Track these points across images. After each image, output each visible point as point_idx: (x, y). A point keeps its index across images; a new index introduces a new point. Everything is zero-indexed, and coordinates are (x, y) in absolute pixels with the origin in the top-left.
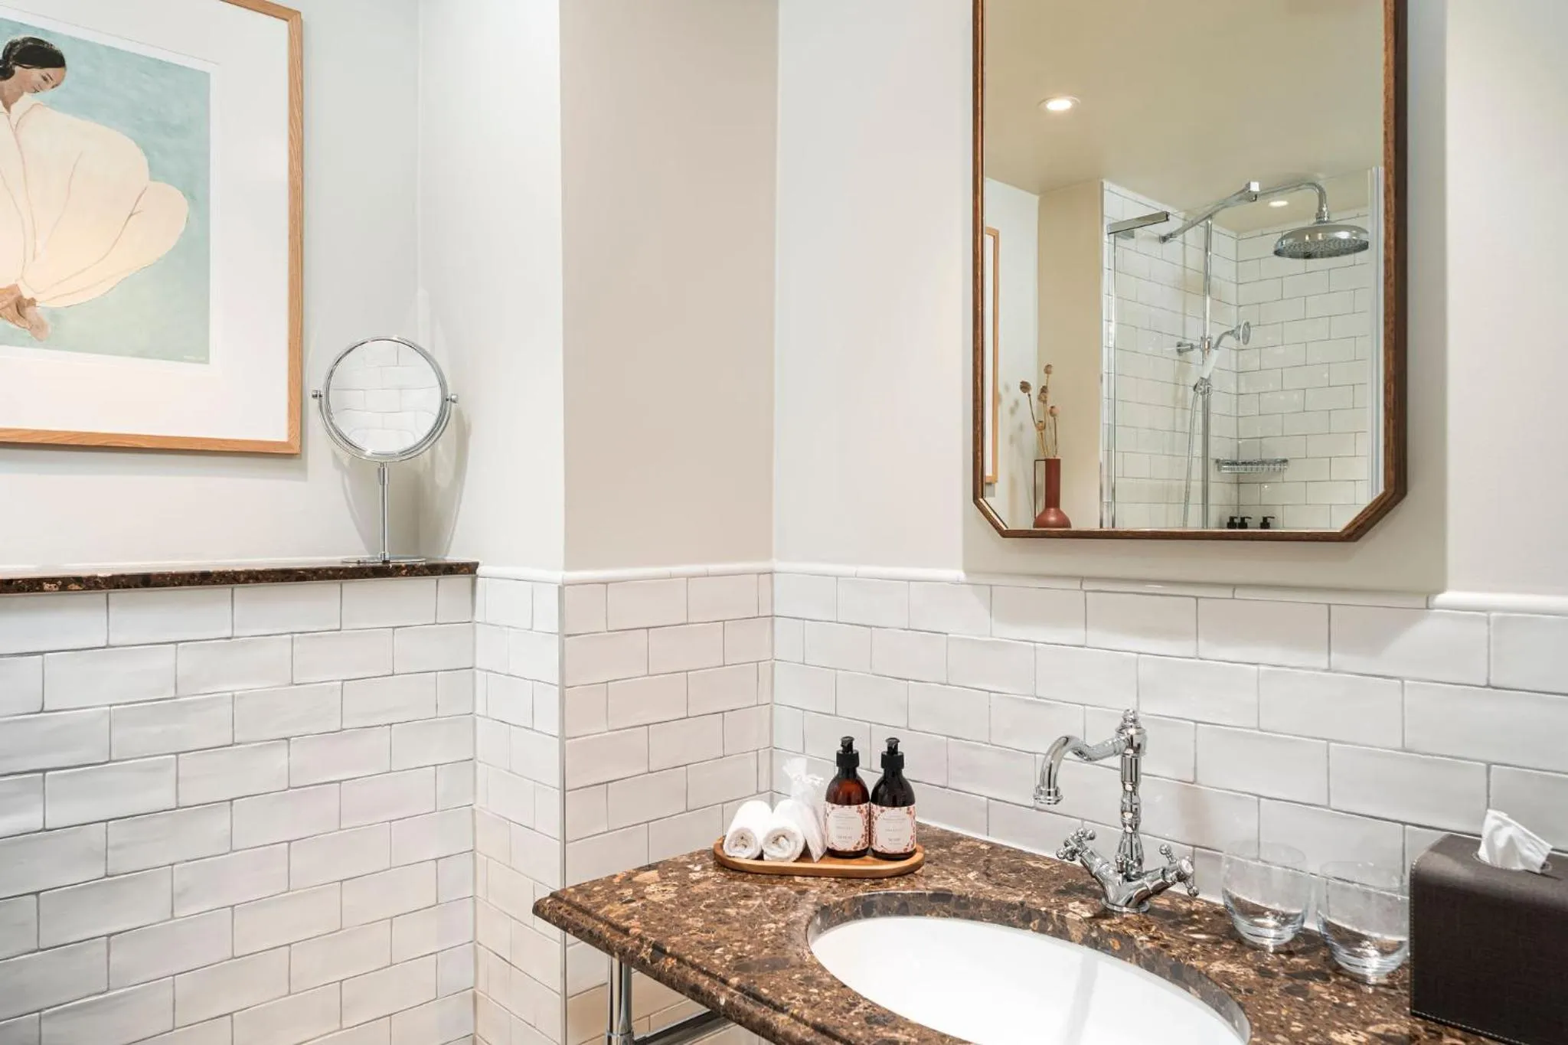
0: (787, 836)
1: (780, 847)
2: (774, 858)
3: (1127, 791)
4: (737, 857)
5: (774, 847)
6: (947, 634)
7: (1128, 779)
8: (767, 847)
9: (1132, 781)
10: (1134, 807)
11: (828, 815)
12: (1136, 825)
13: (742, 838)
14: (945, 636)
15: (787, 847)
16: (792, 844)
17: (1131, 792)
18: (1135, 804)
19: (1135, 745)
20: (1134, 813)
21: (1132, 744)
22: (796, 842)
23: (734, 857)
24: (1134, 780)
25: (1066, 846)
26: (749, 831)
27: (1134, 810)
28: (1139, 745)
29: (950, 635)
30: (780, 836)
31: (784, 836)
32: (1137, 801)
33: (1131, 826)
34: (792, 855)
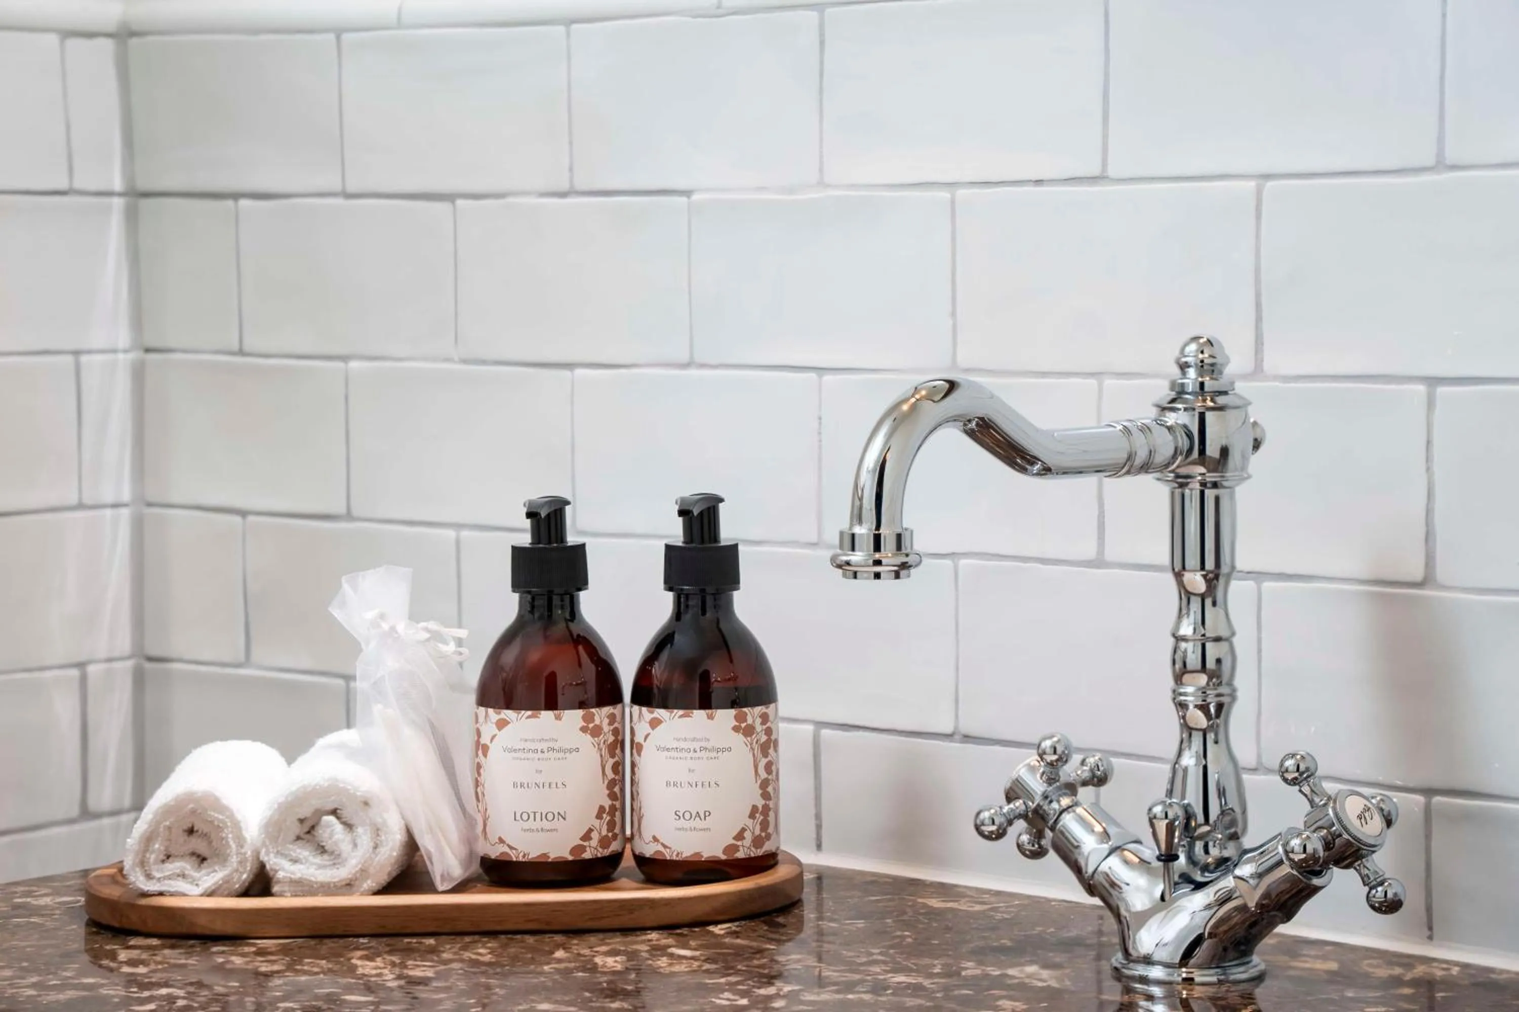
0: (346, 814)
1: (322, 850)
2: (303, 887)
3: (1189, 594)
4: (172, 895)
5: (303, 852)
6: (687, 193)
7: (1193, 560)
8: (278, 853)
9: (1203, 568)
10: (1212, 651)
11: (485, 749)
12: (1220, 707)
13: (191, 831)
14: (684, 199)
15: (345, 848)
16: (364, 836)
17: (1203, 597)
18: (1218, 639)
19: (1212, 451)
20: (1212, 675)
21: (1202, 451)
22: (377, 831)
23: (161, 894)
24: (1210, 564)
25: (1009, 800)
26: (216, 804)
27: (1211, 664)
28: (1225, 452)
29: (695, 197)
30: (319, 813)
31: (334, 812)
32: (1224, 633)
33: (1204, 708)
34: (364, 872)
